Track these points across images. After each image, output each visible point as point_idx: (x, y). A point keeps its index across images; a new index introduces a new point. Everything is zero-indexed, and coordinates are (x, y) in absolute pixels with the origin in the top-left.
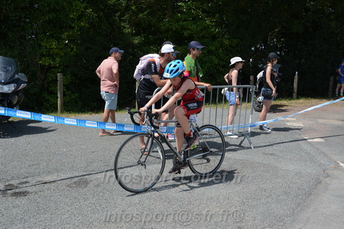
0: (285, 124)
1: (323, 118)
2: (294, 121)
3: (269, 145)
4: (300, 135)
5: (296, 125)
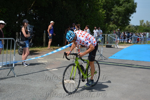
0: (37, 62)
1: (58, 57)
2: (42, 60)
3: (26, 74)
4: (45, 67)
5: (43, 62)
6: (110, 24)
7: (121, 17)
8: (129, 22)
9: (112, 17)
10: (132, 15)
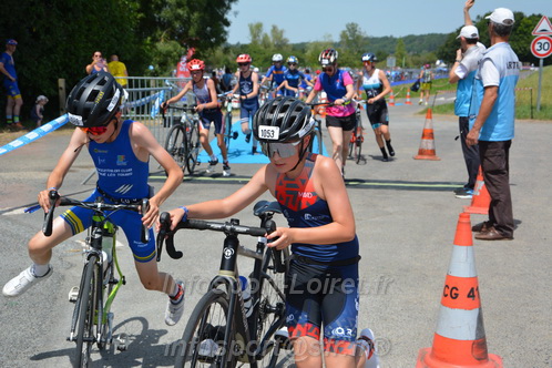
6: (158, 41)
7: (196, 14)
8: (226, 33)
9: (166, 14)
10: (233, 5)
